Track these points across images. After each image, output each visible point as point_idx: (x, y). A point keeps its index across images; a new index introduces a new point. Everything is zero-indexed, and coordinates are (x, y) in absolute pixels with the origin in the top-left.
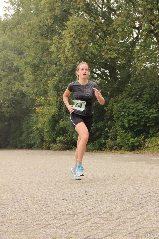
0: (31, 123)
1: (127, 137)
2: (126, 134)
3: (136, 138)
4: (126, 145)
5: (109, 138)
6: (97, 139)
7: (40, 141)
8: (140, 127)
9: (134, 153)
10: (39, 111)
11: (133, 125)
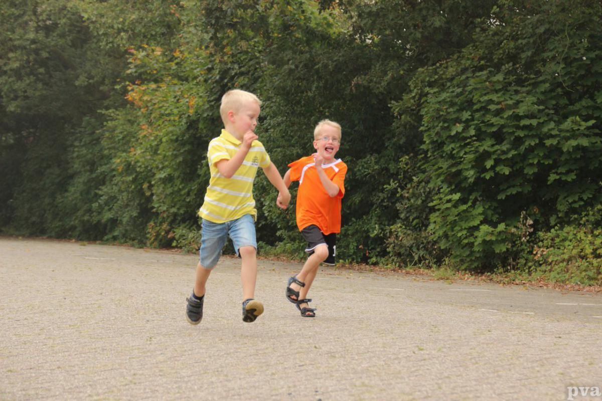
0: (104, 143)
1: (467, 219)
2: (464, 207)
3: (501, 227)
4: (462, 248)
5: (399, 218)
6: (353, 219)
7: (135, 214)
8: (521, 185)
9: (491, 280)
10: (140, 100)
11: (493, 175)
